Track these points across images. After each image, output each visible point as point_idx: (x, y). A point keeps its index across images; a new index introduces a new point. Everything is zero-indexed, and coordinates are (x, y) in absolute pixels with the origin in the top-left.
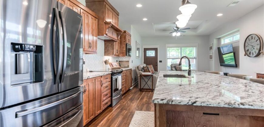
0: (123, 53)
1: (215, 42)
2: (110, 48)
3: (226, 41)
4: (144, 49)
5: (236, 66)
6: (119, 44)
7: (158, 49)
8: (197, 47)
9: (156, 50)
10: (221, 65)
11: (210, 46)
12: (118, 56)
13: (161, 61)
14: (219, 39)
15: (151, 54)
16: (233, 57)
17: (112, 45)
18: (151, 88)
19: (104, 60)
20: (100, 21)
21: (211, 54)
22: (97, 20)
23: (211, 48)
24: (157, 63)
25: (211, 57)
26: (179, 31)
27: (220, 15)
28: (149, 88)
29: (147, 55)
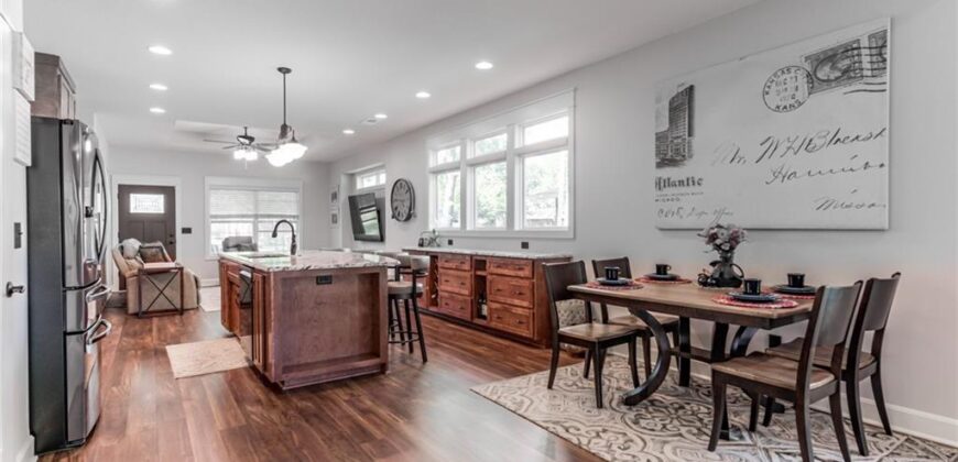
1: (344, 180)
3: (366, 183)
4: (120, 187)
5: (382, 239)
7: (177, 189)
8: (301, 190)
9: (169, 192)
10: (356, 239)
11: (332, 191)
13: (187, 231)
14: (352, 177)
15: (147, 205)
16: (376, 221)
18: (178, 306)
21: (334, 212)
23: (335, 196)
24: (173, 235)
25: (334, 219)
26: (254, 147)
27: (349, 132)
28: (172, 307)
29: (132, 211)
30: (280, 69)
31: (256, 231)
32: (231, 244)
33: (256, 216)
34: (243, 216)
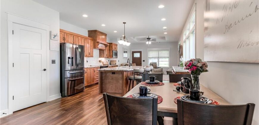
0: (111, 56)
2: (102, 54)
4: (133, 52)
6: (108, 51)
7: (142, 52)
8: (169, 50)
9: (140, 52)
12: (108, 57)
13: (144, 61)
15: (137, 55)
17: (103, 52)
19: (99, 60)
20: (95, 41)
22: (93, 41)
24: (141, 62)
27: (166, 33)
29: (134, 57)
30: (124, 23)
31: (158, 61)
32: (151, 64)
33: (158, 57)
34: (155, 57)
